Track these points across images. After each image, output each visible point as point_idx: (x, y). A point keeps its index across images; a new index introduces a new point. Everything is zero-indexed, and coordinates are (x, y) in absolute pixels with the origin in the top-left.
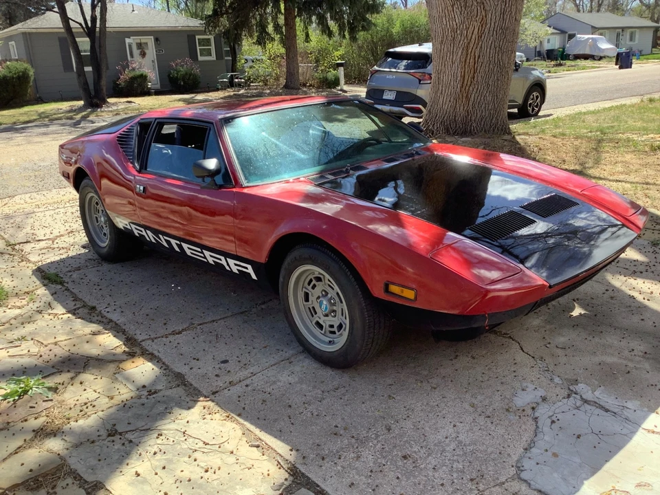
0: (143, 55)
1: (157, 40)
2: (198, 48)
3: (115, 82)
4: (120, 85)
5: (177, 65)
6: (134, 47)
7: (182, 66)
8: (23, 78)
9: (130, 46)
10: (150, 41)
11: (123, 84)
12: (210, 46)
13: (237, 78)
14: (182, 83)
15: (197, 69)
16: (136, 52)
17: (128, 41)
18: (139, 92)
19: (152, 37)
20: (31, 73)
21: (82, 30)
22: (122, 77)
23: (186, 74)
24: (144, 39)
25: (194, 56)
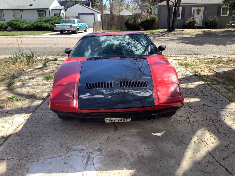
0: (198, 13)
1: (205, 8)
2: (222, 11)
3: (184, 23)
4: (185, 24)
5: (210, 18)
6: (196, 11)
7: (211, 18)
8: (153, 21)
9: (194, 10)
10: (202, 8)
11: (187, 24)
12: (227, 10)
13: (233, 24)
14: (209, 25)
15: (217, 19)
16: (196, 12)
17: (193, 8)
18: (191, 27)
19: (203, 7)
20: (157, 19)
21: (173, 5)
22: (187, 21)
23: (212, 21)
24: (200, 8)
25: (219, 14)
